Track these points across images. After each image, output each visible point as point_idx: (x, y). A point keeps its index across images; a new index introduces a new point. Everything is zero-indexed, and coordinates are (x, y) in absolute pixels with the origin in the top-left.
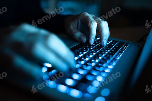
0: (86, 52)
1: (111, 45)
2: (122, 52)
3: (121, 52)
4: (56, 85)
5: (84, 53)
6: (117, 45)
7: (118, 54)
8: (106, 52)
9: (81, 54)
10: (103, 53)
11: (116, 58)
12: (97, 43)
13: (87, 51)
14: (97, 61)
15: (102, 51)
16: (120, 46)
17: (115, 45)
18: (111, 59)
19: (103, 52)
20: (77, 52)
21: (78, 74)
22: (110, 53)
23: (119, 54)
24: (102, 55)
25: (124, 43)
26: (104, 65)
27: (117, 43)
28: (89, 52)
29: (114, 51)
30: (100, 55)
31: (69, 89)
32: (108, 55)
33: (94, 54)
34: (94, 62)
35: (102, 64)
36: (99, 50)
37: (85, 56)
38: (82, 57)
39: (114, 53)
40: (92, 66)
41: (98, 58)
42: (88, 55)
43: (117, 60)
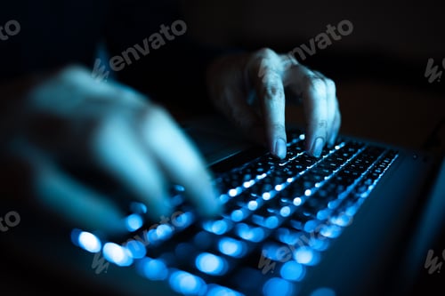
0: (264, 175)
1: (342, 156)
2: (376, 178)
3: (372, 176)
4: (166, 271)
5: (259, 177)
6: (358, 157)
7: (363, 182)
8: (327, 176)
9: (249, 180)
10: (317, 178)
11: (357, 195)
12: (298, 148)
13: (269, 172)
14: (298, 201)
15: (315, 171)
16: (368, 158)
17: (354, 156)
18: (342, 196)
19: (317, 174)
20: (237, 173)
21: (238, 238)
22: (339, 178)
23: (366, 183)
24: (314, 186)
25: (380, 150)
26: (320, 215)
27: (359, 151)
28: (274, 175)
29: (351, 173)
30: (307, 184)
31: (205, 287)
32: (332, 186)
33: (290, 180)
34: (287, 205)
35: (314, 211)
36: (304, 168)
37: (259, 188)
38: (250, 189)
39: (349, 181)
40: (281, 216)
41: (302, 194)
42: (269, 183)
43: (360, 202)
